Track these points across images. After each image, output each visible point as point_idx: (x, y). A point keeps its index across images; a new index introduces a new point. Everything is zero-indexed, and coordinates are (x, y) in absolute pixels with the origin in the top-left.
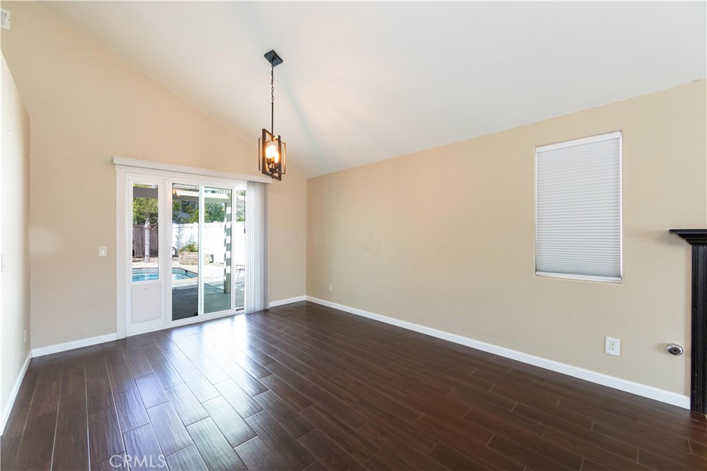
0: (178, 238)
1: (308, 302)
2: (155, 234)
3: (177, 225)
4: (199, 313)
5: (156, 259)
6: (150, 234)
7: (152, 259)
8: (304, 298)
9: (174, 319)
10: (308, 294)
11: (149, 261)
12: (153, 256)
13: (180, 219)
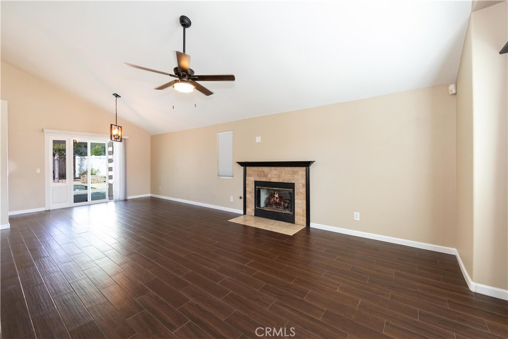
0: (80, 166)
1: (151, 197)
2: (63, 163)
3: (79, 157)
4: (88, 200)
5: (64, 180)
6: (59, 163)
7: (61, 181)
8: (149, 195)
9: (74, 202)
10: (151, 193)
11: (59, 182)
12: (61, 179)
13: (81, 153)
